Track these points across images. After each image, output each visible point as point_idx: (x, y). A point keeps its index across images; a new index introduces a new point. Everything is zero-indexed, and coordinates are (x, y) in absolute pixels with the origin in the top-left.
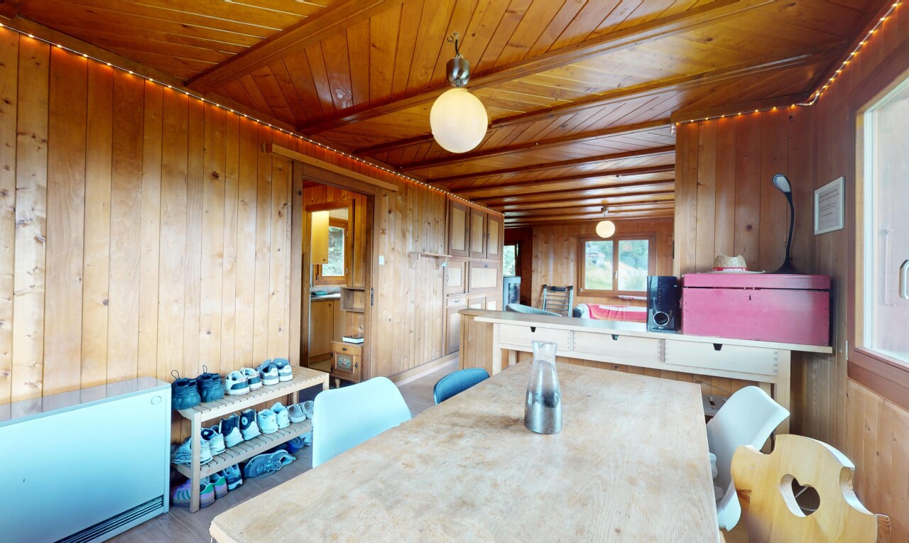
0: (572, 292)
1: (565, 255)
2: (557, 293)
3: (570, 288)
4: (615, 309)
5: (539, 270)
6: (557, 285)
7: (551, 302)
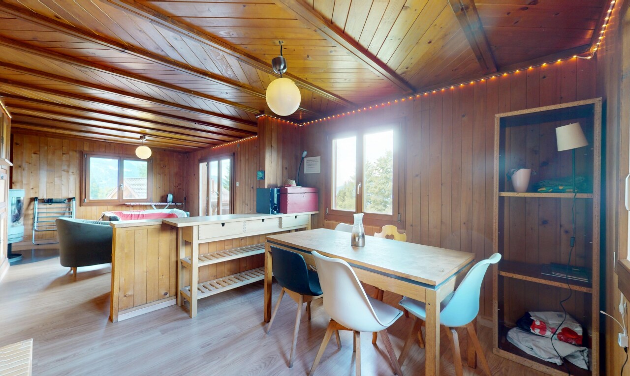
0: (74, 204)
1: (65, 168)
2: (53, 205)
3: (70, 200)
4: (137, 213)
5: (24, 182)
6: (54, 197)
7: (44, 215)
